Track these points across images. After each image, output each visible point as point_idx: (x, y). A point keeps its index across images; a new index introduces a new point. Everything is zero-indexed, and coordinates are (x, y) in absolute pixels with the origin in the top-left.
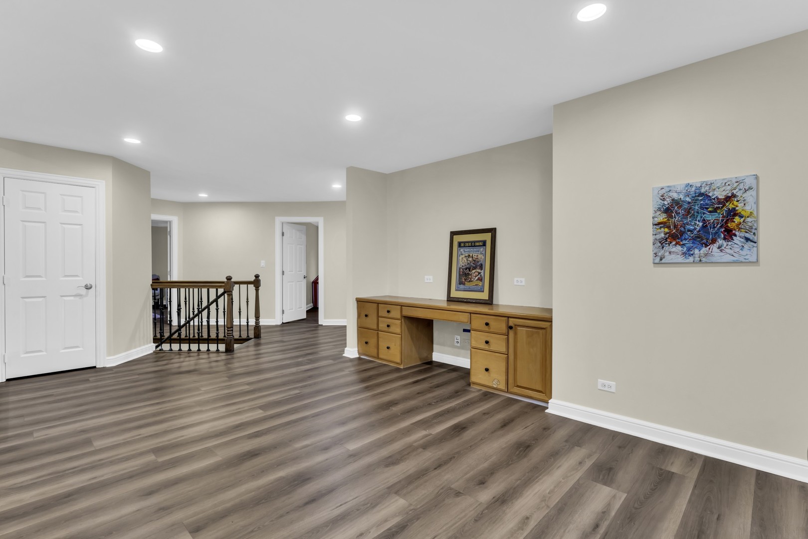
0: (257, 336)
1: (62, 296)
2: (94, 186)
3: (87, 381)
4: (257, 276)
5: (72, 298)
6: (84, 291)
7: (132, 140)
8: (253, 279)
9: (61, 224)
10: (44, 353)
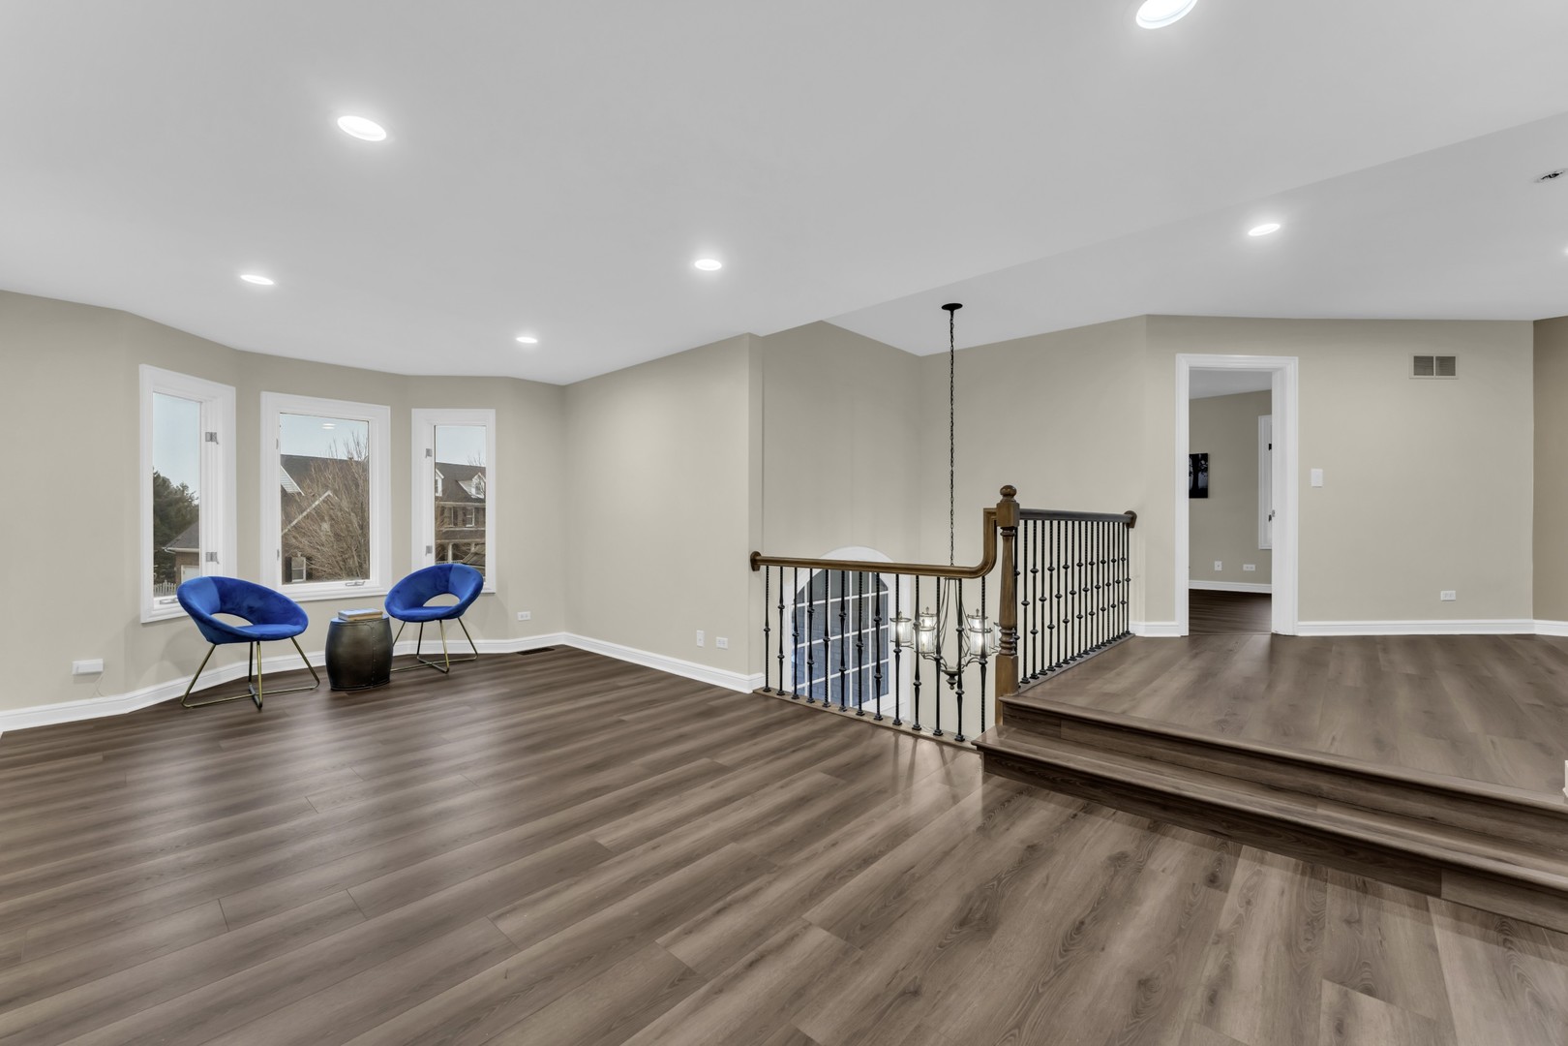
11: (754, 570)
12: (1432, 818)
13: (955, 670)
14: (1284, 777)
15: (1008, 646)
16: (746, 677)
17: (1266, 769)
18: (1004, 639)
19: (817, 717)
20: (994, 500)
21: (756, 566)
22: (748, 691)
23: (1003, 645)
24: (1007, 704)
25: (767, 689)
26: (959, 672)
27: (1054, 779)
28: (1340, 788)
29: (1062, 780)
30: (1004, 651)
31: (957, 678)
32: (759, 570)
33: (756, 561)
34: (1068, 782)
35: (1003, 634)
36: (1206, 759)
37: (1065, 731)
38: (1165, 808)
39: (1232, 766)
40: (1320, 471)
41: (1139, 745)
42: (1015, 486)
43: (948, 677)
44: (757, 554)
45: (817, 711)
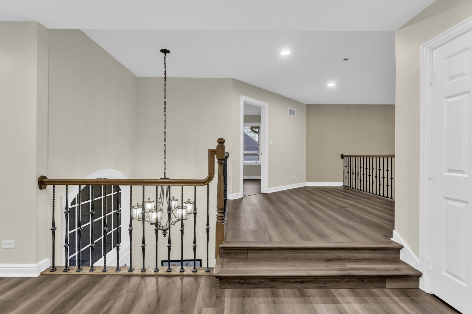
11: (41, 188)
12: (370, 258)
13: (167, 228)
14: (330, 255)
15: (221, 218)
16: (35, 265)
17: (325, 253)
18: (219, 215)
19: (102, 281)
20: (214, 146)
21: (43, 186)
22: (36, 275)
23: (219, 218)
24: (222, 248)
25: (54, 268)
26: (169, 228)
27: (255, 283)
28: (346, 254)
29: (259, 282)
30: (219, 221)
31: (168, 231)
32: (45, 188)
33: (42, 183)
34: (262, 282)
35: (218, 212)
36: (305, 254)
37: (250, 255)
38: (302, 282)
39: (314, 255)
40: (272, 140)
41: (280, 254)
42: (224, 138)
43: (163, 231)
44: (44, 177)
45: (101, 276)
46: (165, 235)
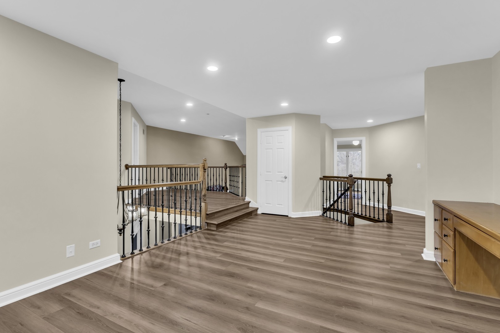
0: (390, 220)
1: (277, 181)
2: (287, 129)
3: (275, 220)
4: (389, 176)
5: (280, 182)
6: (284, 179)
7: (285, 104)
8: (385, 177)
9: (277, 149)
10: (271, 205)
46: (120, 234)
